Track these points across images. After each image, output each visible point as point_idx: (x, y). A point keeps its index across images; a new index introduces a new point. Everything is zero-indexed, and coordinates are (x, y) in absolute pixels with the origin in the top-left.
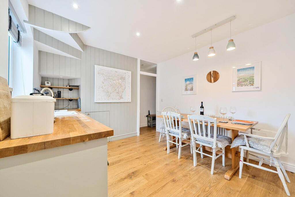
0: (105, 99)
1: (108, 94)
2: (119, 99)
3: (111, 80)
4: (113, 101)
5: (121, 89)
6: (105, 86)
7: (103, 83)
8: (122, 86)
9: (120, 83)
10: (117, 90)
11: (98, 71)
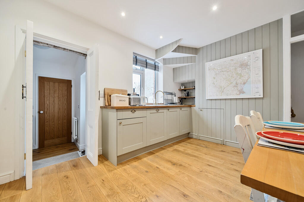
0: (217, 95)
1: (220, 89)
2: (237, 95)
3: (225, 72)
4: (227, 97)
5: (241, 81)
6: (216, 81)
7: (214, 78)
8: (242, 76)
9: (240, 72)
10: (235, 82)
11: (209, 68)
